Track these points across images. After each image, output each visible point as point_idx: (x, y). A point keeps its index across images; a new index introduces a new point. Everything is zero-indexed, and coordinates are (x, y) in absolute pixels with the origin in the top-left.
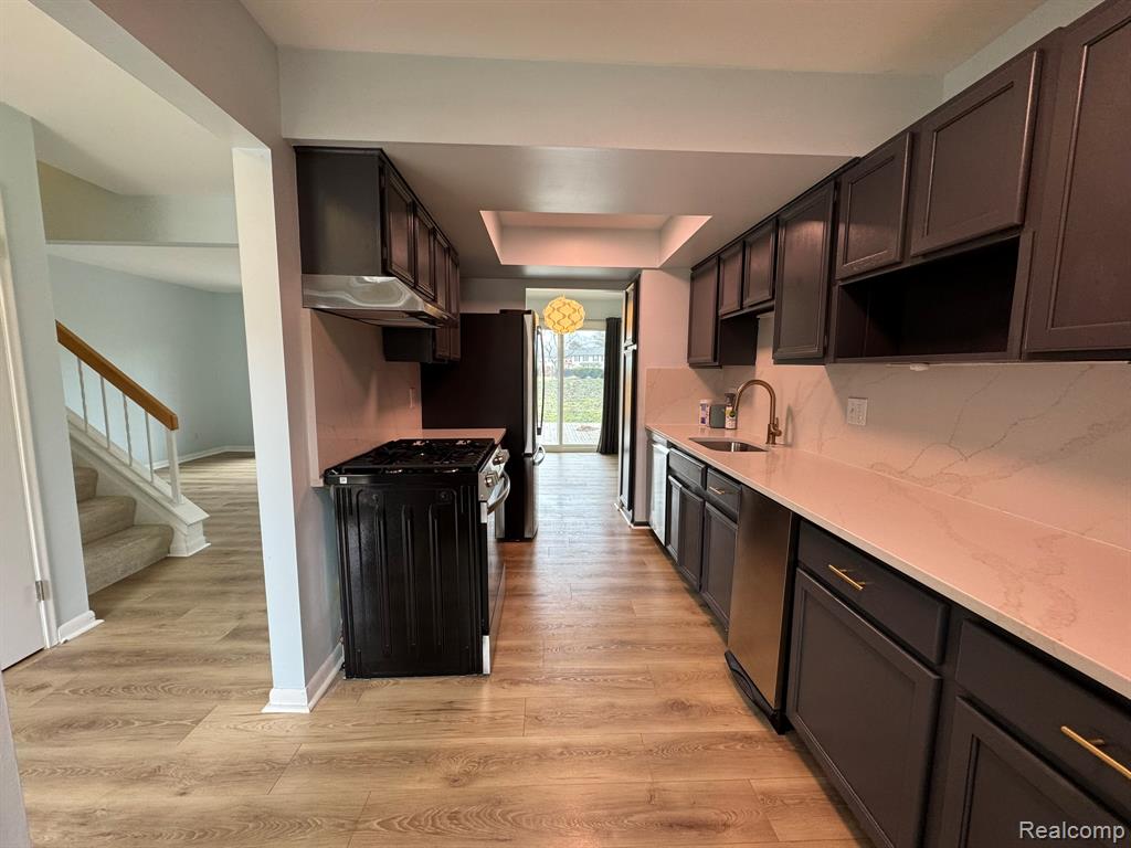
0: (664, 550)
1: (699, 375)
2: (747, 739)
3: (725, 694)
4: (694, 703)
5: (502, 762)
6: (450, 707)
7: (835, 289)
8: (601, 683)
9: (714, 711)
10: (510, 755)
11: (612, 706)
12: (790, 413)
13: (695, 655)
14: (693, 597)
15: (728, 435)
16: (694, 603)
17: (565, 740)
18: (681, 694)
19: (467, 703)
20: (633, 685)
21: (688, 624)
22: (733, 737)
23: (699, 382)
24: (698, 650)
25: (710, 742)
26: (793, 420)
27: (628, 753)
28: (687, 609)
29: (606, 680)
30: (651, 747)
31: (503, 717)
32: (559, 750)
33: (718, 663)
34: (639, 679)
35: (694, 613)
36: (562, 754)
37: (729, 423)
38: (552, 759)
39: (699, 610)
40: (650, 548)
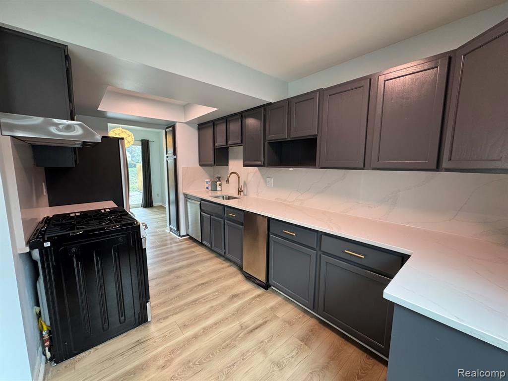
0: (201, 244)
1: (204, 169)
2: (259, 296)
3: (247, 286)
4: (239, 293)
5: (181, 348)
6: (139, 343)
7: (266, 143)
8: (203, 301)
9: (247, 292)
10: (182, 344)
11: (212, 307)
12: (245, 183)
13: (231, 278)
14: (220, 258)
15: (219, 193)
16: (221, 260)
17: (201, 327)
18: (234, 292)
19: (147, 337)
20: (216, 297)
21: (223, 268)
22: (255, 297)
23: (204, 172)
24: (231, 275)
25: (249, 302)
26: (246, 186)
27: (227, 319)
28: (220, 263)
29: (204, 299)
30: (233, 313)
31: (170, 333)
32: (202, 331)
33: (240, 277)
34: (217, 293)
35: (223, 264)
36: (203, 332)
37: (219, 188)
38: (201, 335)
39: (224, 262)
40: (193, 245)
